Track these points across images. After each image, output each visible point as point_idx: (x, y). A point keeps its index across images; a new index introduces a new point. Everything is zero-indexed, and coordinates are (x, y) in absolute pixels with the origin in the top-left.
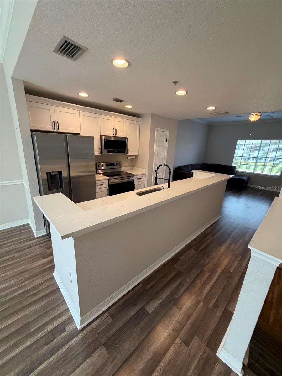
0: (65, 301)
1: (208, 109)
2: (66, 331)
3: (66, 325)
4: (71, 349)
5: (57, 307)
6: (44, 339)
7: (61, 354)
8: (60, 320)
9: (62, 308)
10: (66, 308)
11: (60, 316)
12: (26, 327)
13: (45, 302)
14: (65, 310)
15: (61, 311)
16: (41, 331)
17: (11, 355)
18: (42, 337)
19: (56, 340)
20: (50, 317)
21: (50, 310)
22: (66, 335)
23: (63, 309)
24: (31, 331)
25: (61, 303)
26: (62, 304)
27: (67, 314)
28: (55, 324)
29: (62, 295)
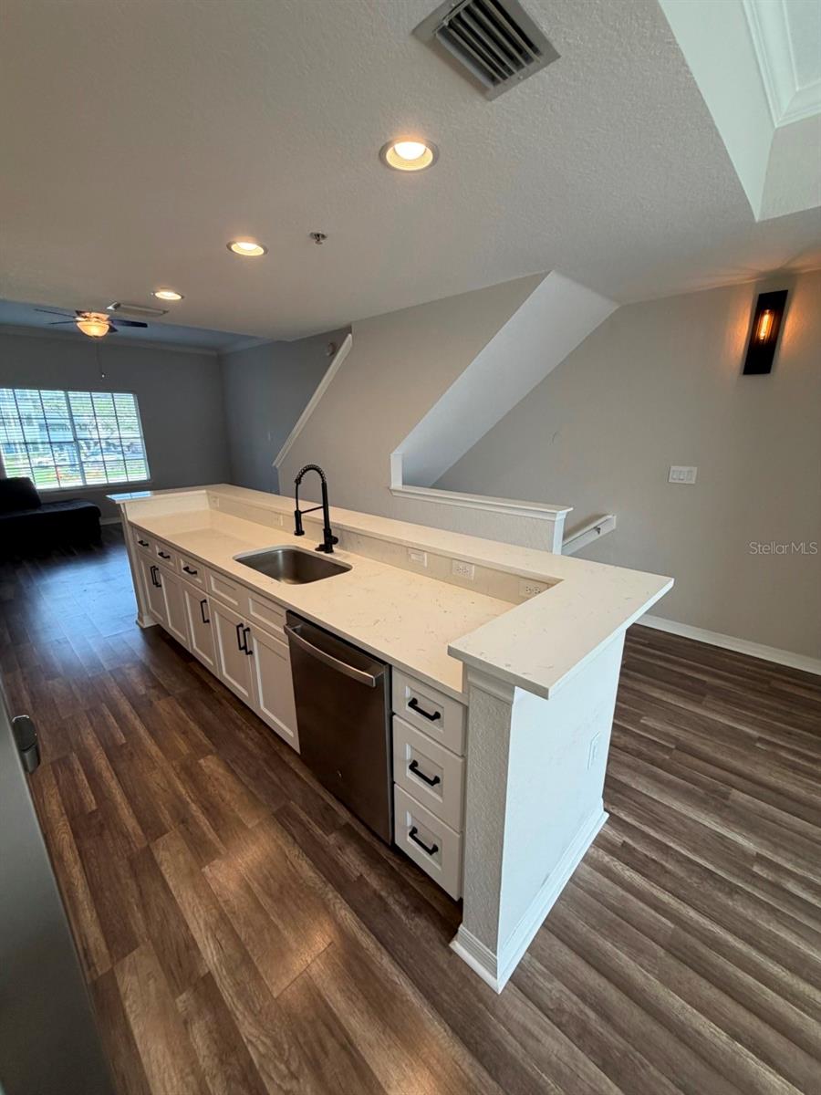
0: (571, 879)
1: (158, 295)
2: (624, 842)
3: (613, 845)
4: (639, 817)
5: (594, 892)
6: (663, 880)
7: (657, 832)
8: (615, 866)
9: (588, 876)
10: (586, 866)
11: (606, 872)
12: (677, 949)
13: (601, 941)
14: (590, 865)
15: (598, 875)
16: (656, 898)
17: (730, 939)
18: (664, 887)
19: (648, 854)
20: (623, 896)
21: (612, 908)
22: (630, 837)
23: (590, 873)
24: (672, 926)
25: (582, 888)
26: (581, 883)
27: (595, 855)
28: (629, 874)
29: (560, 898)
